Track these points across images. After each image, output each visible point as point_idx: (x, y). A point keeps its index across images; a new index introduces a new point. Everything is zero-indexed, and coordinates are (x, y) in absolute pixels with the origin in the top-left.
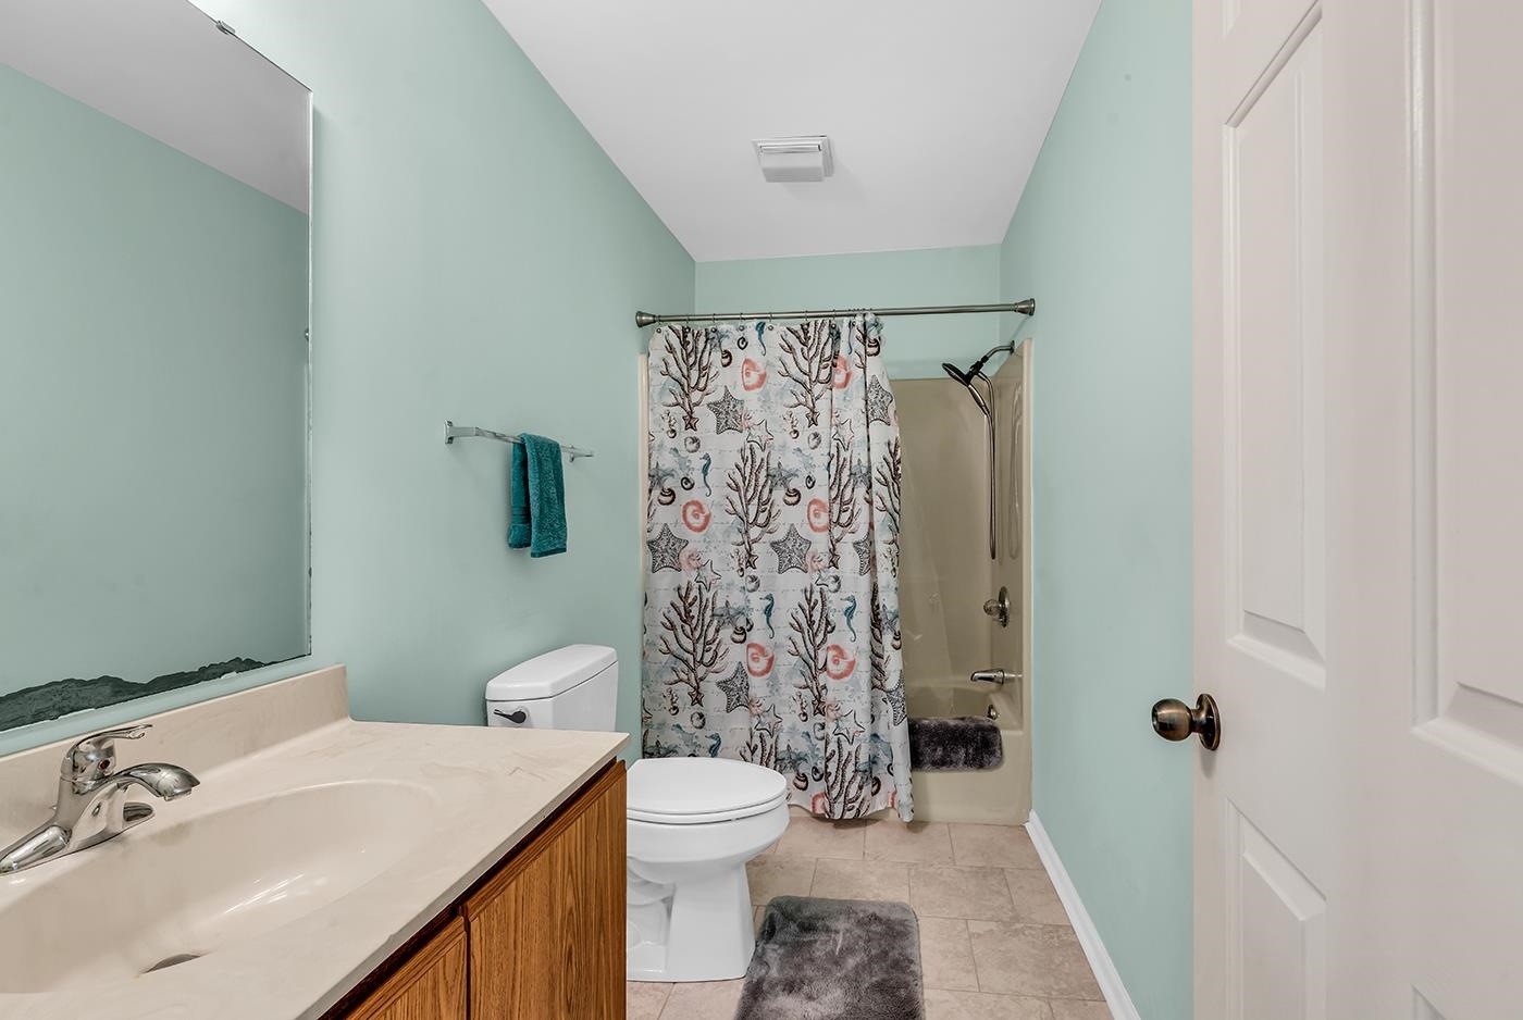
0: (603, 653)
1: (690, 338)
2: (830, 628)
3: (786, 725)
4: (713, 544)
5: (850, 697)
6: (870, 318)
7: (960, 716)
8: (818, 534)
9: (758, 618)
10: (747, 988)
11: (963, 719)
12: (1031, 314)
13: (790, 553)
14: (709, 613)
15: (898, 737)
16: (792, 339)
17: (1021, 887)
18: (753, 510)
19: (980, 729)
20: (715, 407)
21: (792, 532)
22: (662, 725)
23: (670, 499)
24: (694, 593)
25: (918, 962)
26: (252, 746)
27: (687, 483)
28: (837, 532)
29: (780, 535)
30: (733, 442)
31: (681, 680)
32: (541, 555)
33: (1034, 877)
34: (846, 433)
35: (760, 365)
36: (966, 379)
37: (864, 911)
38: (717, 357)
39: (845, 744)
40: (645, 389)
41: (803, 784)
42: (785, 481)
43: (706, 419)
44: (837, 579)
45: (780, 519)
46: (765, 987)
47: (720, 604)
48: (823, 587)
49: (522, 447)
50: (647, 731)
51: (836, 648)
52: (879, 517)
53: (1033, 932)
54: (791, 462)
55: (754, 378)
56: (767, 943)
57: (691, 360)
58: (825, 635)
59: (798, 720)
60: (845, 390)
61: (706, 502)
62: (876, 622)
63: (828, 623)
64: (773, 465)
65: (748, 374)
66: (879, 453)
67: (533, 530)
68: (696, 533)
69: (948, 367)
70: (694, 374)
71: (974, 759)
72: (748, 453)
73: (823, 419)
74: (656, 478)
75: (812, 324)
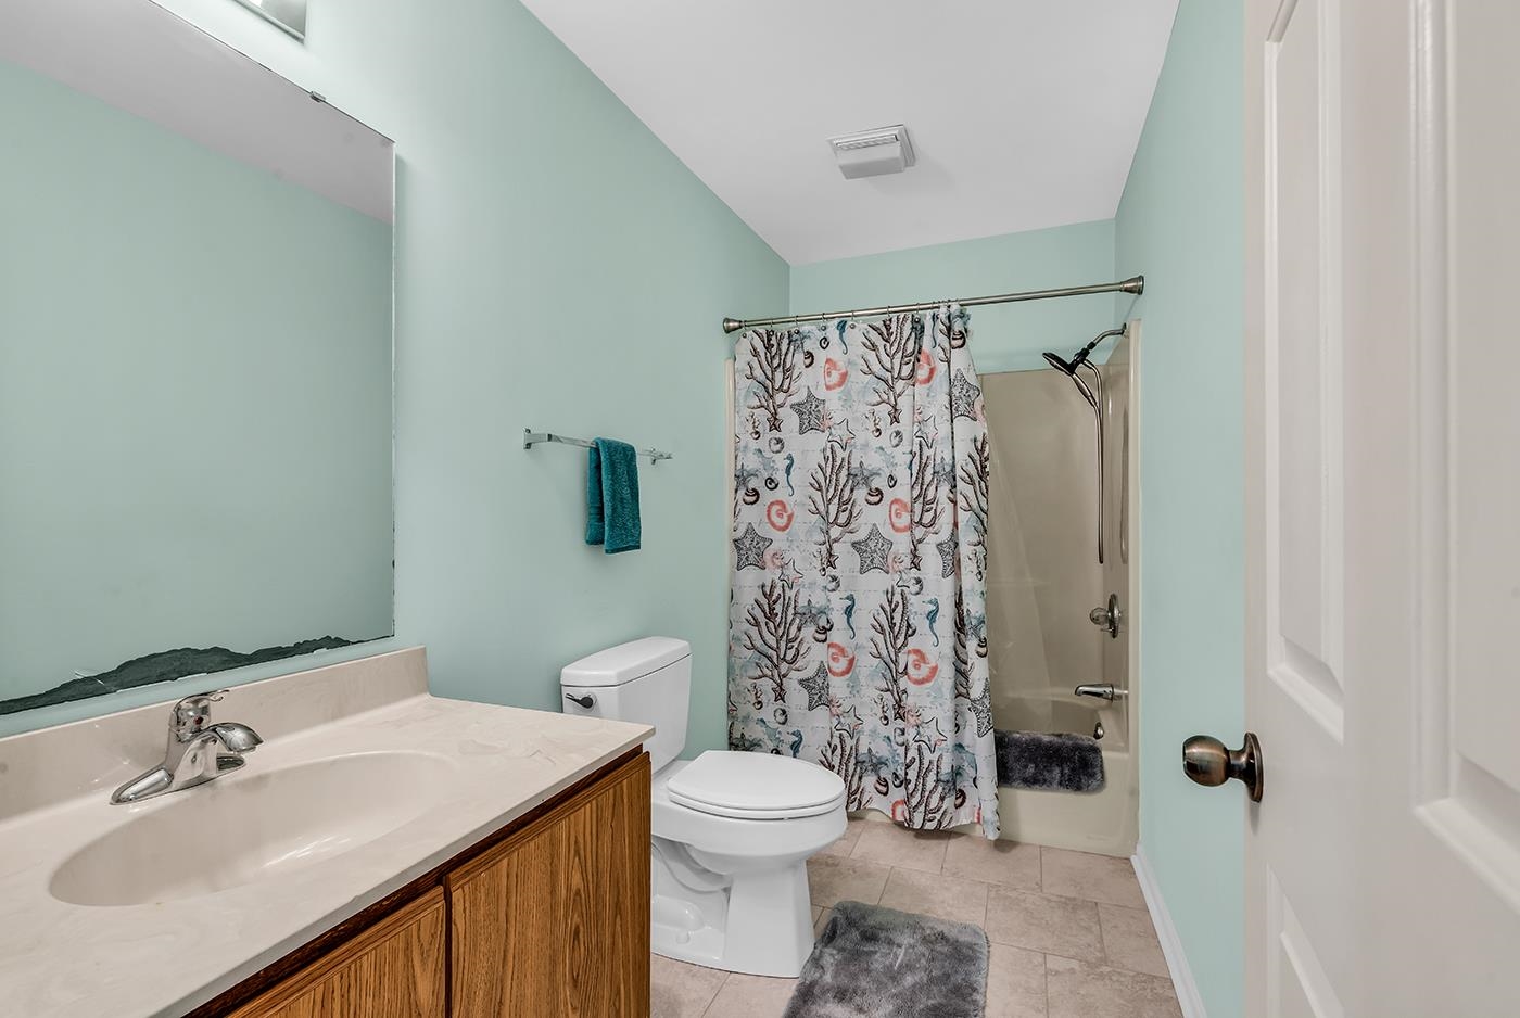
0: (676, 646)
1: (774, 341)
2: (911, 631)
3: (867, 727)
4: (796, 544)
5: (932, 703)
6: (955, 308)
7: (1056, 732)
8: (899, 534)
9: (838, 618)
10: (798, 990)
11: (1059, 735)
12: (1140, 292)
13: (871, 554)
14: (791, 611)
15: (983, 749)
16: (874, 336)
17: (1116, 927)
18: (833, 508)
19: (1078, 748)
20: (798, 408)
21: (874, 532)
22: (746, 718)
23: (754, 498)
24: (778, 591)
25: (982, 990)
26: (339, 713)
27: (771, 483)
28: (919, 532)
29: (861, 535)
30: (817, 441)
31: (765, 676)
32: (614, 551)
33: (1133, 917)
34: (929, 430)
35: (841, 365)
36: (1070, 368)
37: (932, 928)
38: (799, 358)
39: (926, 752)
40: (732, 393)
41: (884, 789)
42: (866, 481)
43: (790, 420)
44: (918, 581)
45: (861, 519)
46: (817, 991)
47: (802, 602)
48: (904, 588)
49: (597, 450)
50: (733, 723)
51: (917, 652)
52: (963, 517)
53: (1122, 979)
54: (873, 461)
55: (835, 377)
56: (826, 946)
57: (776, 363)
58: (906, 639)
59: (879, 724)
60: (927, 386)
61: (790, 502)
62: (960, 626)
63: (909, 626)
64: (855, 464)
65: (829, 374)
66: (964, 450)
67: (606, 528)
68: (780, 533)
69: (1051, 356)
70: (779, 376)
71: (1069, 780)
72: (829, 453)
73: (905, 417)
74: (741, 478)
75: (894, 319)
